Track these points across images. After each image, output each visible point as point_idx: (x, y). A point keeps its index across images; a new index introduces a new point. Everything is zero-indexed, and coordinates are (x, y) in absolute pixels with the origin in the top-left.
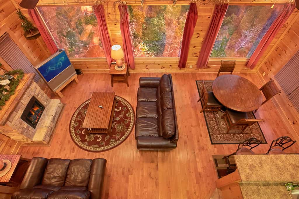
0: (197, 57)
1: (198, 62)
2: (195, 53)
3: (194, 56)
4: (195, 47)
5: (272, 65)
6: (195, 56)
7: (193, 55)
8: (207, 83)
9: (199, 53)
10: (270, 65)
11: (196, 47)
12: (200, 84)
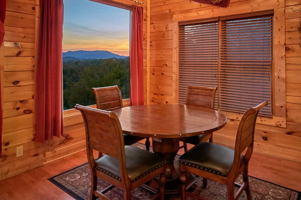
0: (30, 112)
1: (36, 127)
2: (21, 102)
3: (21, 110)
4: (18, 82)
5: (163, 95)
6: (25, 112)
7: (18, 109)
8: (82, 169)
9: (32, 101)
10: (160, 97)
11: (21, 84)
12: (65, 180)
